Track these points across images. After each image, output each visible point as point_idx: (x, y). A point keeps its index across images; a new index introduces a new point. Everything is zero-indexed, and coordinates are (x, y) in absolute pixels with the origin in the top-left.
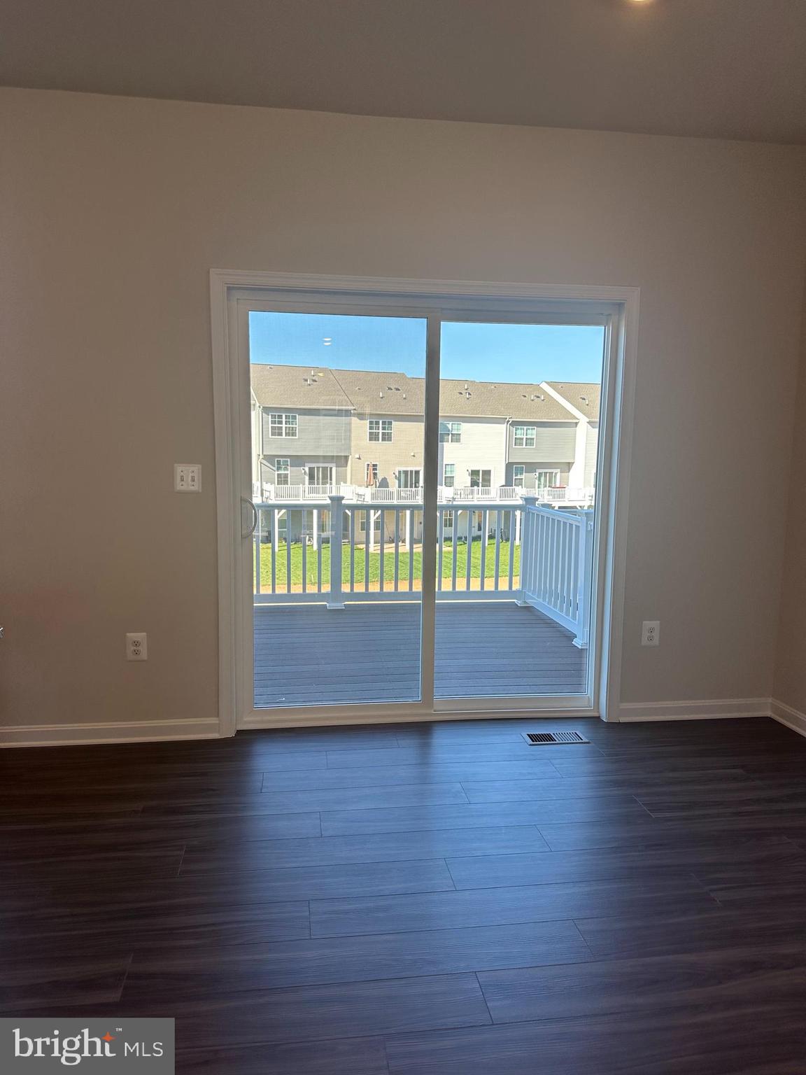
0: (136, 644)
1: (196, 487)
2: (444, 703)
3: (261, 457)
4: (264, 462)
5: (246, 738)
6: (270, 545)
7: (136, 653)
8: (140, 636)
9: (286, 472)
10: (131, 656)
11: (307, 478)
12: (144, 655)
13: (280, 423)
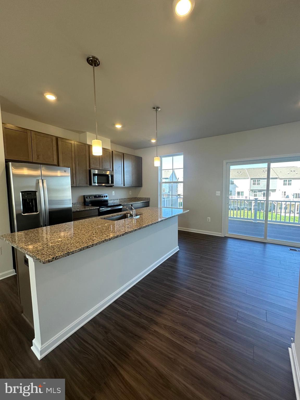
0: (209, 219)
1: (219, 195)
2: (269, 239)
3: (250, 190)
4: (250, 191)
5: (226, 238)
6: (251, 211)
7: (209, 220)
8: (209, 218)
9: (256, 194)
10: (208, 221)
11: (262, 195)
12: (210, 221)
13: (256, 182)
